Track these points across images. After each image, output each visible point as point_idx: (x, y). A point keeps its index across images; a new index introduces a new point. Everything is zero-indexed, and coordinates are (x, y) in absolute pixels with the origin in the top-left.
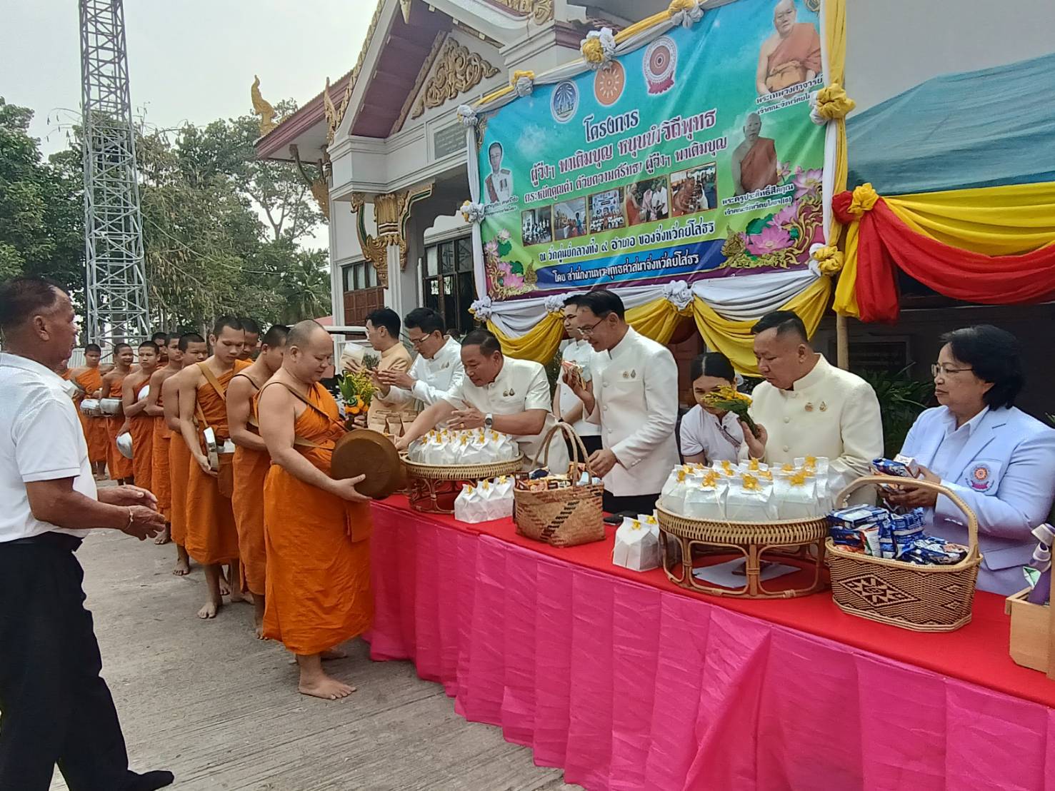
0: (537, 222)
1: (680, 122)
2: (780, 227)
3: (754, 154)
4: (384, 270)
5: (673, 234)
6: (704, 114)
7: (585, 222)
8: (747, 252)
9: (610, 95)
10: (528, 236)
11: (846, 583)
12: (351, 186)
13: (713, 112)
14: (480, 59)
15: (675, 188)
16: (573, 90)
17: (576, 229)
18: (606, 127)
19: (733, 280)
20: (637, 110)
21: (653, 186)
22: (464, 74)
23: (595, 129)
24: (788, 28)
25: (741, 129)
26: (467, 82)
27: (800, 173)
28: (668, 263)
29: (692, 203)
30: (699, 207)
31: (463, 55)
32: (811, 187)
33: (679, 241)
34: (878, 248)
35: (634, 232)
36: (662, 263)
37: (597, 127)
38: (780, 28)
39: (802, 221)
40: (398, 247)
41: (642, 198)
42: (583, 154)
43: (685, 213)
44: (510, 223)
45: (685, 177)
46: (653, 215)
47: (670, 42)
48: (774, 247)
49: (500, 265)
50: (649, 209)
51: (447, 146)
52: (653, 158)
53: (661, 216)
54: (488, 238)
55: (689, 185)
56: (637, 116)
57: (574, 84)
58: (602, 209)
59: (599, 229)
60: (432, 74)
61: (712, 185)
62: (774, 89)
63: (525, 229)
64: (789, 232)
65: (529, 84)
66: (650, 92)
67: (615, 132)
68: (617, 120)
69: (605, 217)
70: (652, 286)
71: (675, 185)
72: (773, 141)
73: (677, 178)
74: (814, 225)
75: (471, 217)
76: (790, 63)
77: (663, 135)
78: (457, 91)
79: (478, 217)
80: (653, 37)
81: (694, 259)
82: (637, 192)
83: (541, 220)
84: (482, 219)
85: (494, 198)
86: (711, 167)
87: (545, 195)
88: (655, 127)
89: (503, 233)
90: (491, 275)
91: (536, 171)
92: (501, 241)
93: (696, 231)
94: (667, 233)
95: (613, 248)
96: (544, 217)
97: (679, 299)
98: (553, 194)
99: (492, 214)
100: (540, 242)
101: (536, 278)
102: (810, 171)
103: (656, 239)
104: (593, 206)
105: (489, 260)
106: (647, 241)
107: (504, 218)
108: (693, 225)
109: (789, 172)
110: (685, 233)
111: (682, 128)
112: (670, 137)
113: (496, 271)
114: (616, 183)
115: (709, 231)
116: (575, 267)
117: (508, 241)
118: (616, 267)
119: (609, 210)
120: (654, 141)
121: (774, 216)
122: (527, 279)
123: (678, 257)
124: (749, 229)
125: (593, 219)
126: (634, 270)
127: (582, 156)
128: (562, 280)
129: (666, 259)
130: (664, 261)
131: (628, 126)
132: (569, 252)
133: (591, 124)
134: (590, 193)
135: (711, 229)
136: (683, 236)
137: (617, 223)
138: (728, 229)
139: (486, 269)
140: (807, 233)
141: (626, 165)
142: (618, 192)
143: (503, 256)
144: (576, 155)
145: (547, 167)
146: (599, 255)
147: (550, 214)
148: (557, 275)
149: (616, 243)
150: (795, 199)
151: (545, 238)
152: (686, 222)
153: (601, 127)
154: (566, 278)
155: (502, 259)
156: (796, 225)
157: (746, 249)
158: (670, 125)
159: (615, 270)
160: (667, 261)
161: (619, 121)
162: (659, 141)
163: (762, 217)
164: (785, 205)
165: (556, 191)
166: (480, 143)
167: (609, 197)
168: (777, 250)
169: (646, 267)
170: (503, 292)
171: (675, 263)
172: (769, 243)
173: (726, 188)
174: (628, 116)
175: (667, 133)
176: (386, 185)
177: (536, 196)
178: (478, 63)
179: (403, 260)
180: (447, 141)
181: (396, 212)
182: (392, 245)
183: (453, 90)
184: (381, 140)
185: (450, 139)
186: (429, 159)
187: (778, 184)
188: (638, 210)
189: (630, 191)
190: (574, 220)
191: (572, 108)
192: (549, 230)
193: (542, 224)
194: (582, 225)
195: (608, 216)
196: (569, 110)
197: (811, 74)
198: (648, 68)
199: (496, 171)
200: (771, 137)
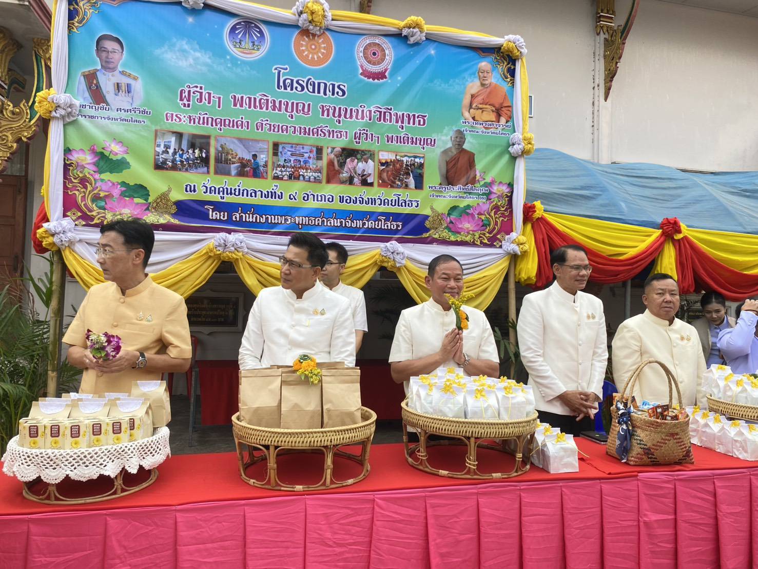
1: (393, 112)
2: (476, 216)
3: (458, 160)
5: (378, 202)
6: (417, 115)
7: (266, 165)
8: (450, 230)
9: (313, 58)
10: (166, 160)
13: (425, 116)
15: (382, 164)
16: (261, 32)
17: (251, 169)
18: (305, 85)
20: (345, 84)
21: (359, 156)
23: (289, 81)
24: (487, 82)
25: (449, 137)
27: (493, 183)
28: (370, 224)
29: (399, 180)
30: (406, 186)
32: (499, 193)
33: (384, 209)
35: (333, 190)
36: (364, 224)
37: (292, 81)
38: (481, 80)
39: (492, 214)
41: (345, 162)
42: (270, 99)
43: (392, 187)
45: (394, 158)
46: (356, 180)
48: (471, 229)
49: (99, 184)
50: (353, 174)
52: (362, 132)
53: (365, 183)
54: (76, 144)
55: (398, 166)
56: (345, 90)
58: (292, 159)
59: (286, 177)
61: (419, 171)
62: (476, 118)
63: (160, 149)
64: (483, 220)
66: (361, 74)
67: (316, 93)
68: (319, 84)
70: (351, 241)
71: (384, 161)
72: (473, 154)
73: (385, 156)
74: (501, 219)
75: (61, 112)
76: (487, 106)
77: (374, 116)
79: (70, 114)
80: (371, 32)
81: (398, 226)
82: (341, 156)
83: (192, 146)
84: (72, 119)
85: (98, 97)
87: (201, 122)
88: (365, 107)
89: (113, 145)
90: (77, 193)
91: (189, 92)
92: (107, 153)
93: (402, 203)
94: (372, 199)
95: (304, 199)
96: (197, 144)
97: (402, 257)
98: (216, 125)
99: (92, 117)
100: (187, 170)
101: (174, 209)
102: (501, 183)
103: (358, 202)
104: (279, 154)
105: (74, 172)
106: (348, 201)
107: (117, 128)
108: (399, 198)
109: (484, 179)
110: (390, 202)
111: (394, 118)
112: (380, 121)
113: (89, 188)
114: (312, 140)
115: (414, 206)
116: (246, 208)
117: (123, 158)
118: (307, 218)
119: (302, 163)
120: (363, 118)
121: (472, 207)
122: (155, 208)
123: (381, 221)
124: (450, 212)
125: (279, 166)
126: (329, 224)
127: (267, 100)
128: (222, 218)
129: (367, 221)
130: (367, 222)
131: (333, 94)
132: (237, 191)
133: (284, 74)
134: (276, 140)
135: (416, 205)
136: (388, 205)
137: (312, 177)
138: (432, 208)
139: (64, 183)
140: (496, 223)
141: (328, 128)
142: (315, 149)
143: (108, 173)
144: (258, 97)
145: (209, 94)
146: (285, 202)
147: (208, 144)
148: (213, 212)
149: (308, 195)
150: (489, 199)
151: (196, 168)
152: (391, 194)
153: (297, 82)
154: (230, 217)
155: (106, 176)
156: (488, 216)
157: (447, 226)
158: (383, 110)
159: (306, 220)
160: (370, 222)
161: (322, 86)
162: (370, 120)
163: (462, 206)
164: (481, 201)
165: (223, 123)
166: (76, 24)
167: (302, 151)
168: (473, 231)
169: (345, 224)
170: (104, 217)
171: (378, 226)
172: (467, 226)
173: (433, 177)
174: (333, 86)
175: (378, 116)
177: (185, 121)
187: (475, 185)
188: (339, 172)
189: (331, 153)
190: (249, 161)
191: (258, 49)
192: (205, 161)
193: (194, 152)
194: (261, 168)
195: (299, 168)
196: (254, 49)
197: (503, 120)
198: (362, 54)
199: (109, 68)
200: (472, 151)
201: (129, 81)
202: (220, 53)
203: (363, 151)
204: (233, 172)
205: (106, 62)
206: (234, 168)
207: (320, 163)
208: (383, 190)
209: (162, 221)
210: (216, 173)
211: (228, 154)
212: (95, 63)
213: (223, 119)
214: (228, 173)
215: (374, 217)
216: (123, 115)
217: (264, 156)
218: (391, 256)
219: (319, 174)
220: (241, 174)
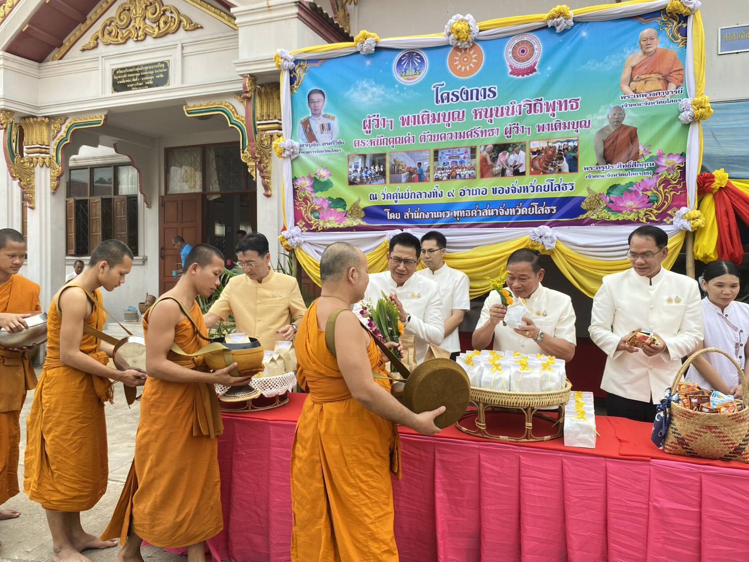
0: (368, 165)
1: (543, 102)
2: (641, 192)
3: (617, 136)
4: (31, 190)
5: (531, 189)
6: (569, 100)
7: (428, 171)
8: (608, 209)
10: (355, 177)
12: (2, 103)
13: (579, 100)
14: (178, 11)
15: (534, 153)
16: (421, 59)
17: (417, 176)
18: (459, 95)
19: (592, 228)
20: (496, 86)
21: (510, 149)
22: (157, 21)
23: (446, 95)
24: (651, 50)
25: (605, 116)
26: (159, 29)
27: (660, 155)
28: (522, 211)
29: (552, 166)
30: (560, 170)
31: (157, 4)
32: (668, 166)
33: (535, 195)
36: (517, 211)
37: (448, 94)
38: (644, 49)
39: (661, 188)
40: (49, 170)
41: (497, 157)
42: (431, 114)
43: (544, 173)
44: (331, 163)
45: (546, 145)
46: (508, 172)
47: (535, 39)
48: (635, 206)
49: (315, 200)
50: (505, 166)
51: (129, 83)
52: (512, 127)
53: (517, 173)
54: (300, 173)
55: (550, 152)
56: (496, 91)
57: (423, 54)
58: (450, 162)
59: (445, 178)
60: (113, 12)
61: (573, 154)
62: (637, 91)
63: (352, 169)
64: (649, 197)
65: (374, 45)
66: (511, 73)
67: (469, 100)
68: (472, 91)
70: (505, 228)
71: (535, 150)
72: (635, 129)
73: (536, 145)
74: (672, 193)
75: (287, 153)
76: (653, 75)
77: (524, 109)
78: (146, 35)
80: (519, 32)
81: (552, 210)
82: (493, 151)
83: (373, 164)
84: (295, 156)
85: (311, 137)
86: (573, 141)
87: (379, 144)
88: (515, 103)
89: (321, 171)
90: (302, 208)
91: (370, 120)
92: (318, 178)
93: (555, 188)
94: (524, 187)
95: (461, 195)
96: (377, 162)
97: (550, 241)
98: (390, 144)
99: (308, 152)
100: (370, 183)
101: (363, 214)
102: (670, 154)
103: (511, 191)
104: (439, 159)
105: (300, 194)
106: (501, 192)
107: (323, 158)
108: (552, 183)
109: (650, 153)
110: (543, 188)
111: (544, 107)
112: (530, 112)
113: (309, 205)
114: (468, 142)
115: (568, 189)
116: (414, 208)
117: (328, 179)
118: (463, 211)
119: (458, 164)
120: (513, 114)
121: (635, 184)
122: (350, 215)
123: (534, 207)
124: (610, 191)
125: (439, 169)
126: (483, 215)
127: (428, 115)
128: (396, 217)
129: (521, 208)
130: (520, 210)
131: (485, 98)
132: (407, 194)
133: (441, 90)
134: (436, 147)
135: (571, 188)
136: (541, 191)
137: (467, 175)
138: (589, 189)
139: (294, 202)
140: (666, 198)
141: (481, 129)
142: (469, 150)
143: (320, 192)
144: (421, 114)
145: (384, 119)
146: (444, 200)
147: (385, 160)
148: (390, 213)
149: (464, 191)
150: (655, 173)
151: (377, 180)
152: (544, 180)
153: (453, 94)
154: (402, 216)
155: (319, 194)
156: (655, 192)
157: (607, 206)
158: (533, 103)
159: (462, 213)
160: (523, 209)
161: (475, 92)
162: (520, 114)
163: (623, 183)
164: (645, 177)
165: (395, 141)
166: (296, 87)
167: (458, 153)
168: (636, 209)
169: (499, 213)
170: (318, 224)
171: (531, 212)
172: (629, 203)
173: (588, 158)
174: (485, 90)
175: (528, 109)
176: (38, 108)
177: (368, 143)
178: (175, 15)
179: (56, 183)
180: (132, 78)
181: (49, 136)
182: (42, 167)
183: (140, 33)
184: (37, 64)
185: (135, 77)
186: (103, 92)
187: (639, 160)
188: (492, 167)
189: (484, 150)
190: (415, 169)
191: (420, 73)
192: (383, 174)
193: (374, 168)
194: (425, 173)
195: (456, 168)
196: (416, 74)
197: (672, 87)
198: (510, 55)
199: (317, 114)
200: (635, 126)
201: (329, 121)
202: (390, 83)
203: (514, 144)
204: (404, 180)
205: (315, 110)
206: (404, 177)
207: (473, 161)
208: (535, 177)
209: (355, 224)
210: (391, 182)
211: (399, 165)
212: (307, 112)
213: (395, 137)
214: (399, 181)
215: (527, 204)
216: (327, 147)
217: (427, 163)
218: (540, 240)
219: (473, 171)
220: (410, 180)
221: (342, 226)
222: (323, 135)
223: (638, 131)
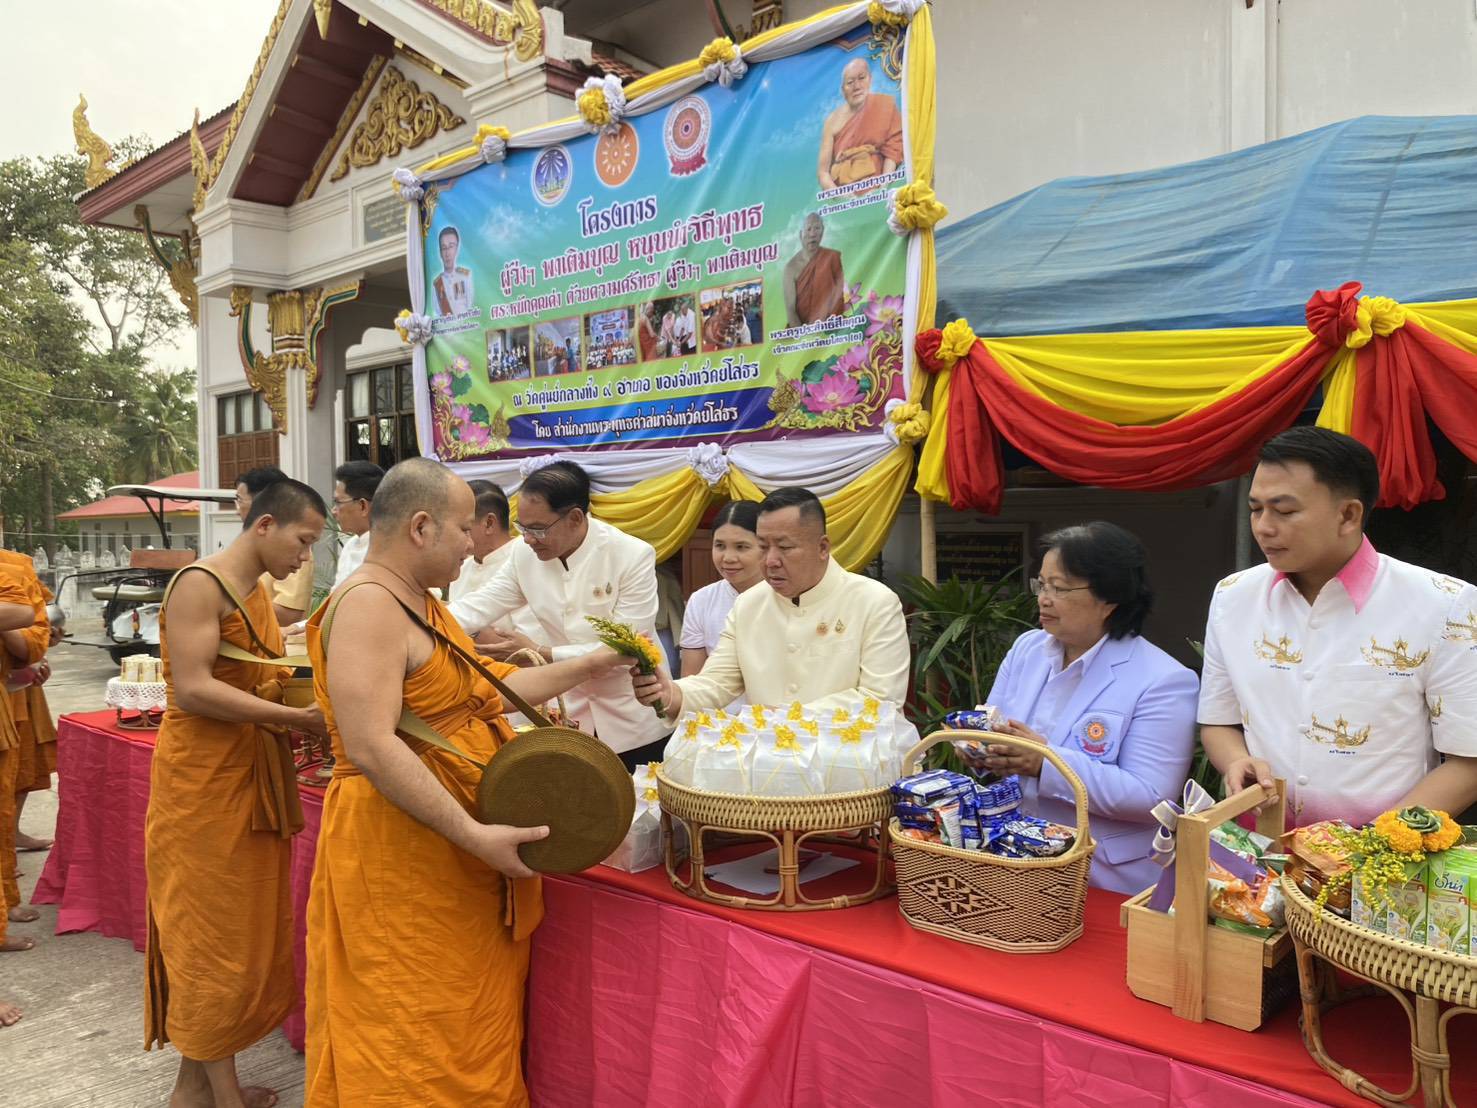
0: (508, 348)
1: (714, 218)
2: (847, 374)
3: (814, 271)
4: (279, 405)
5: (703, 377)
6: (747, 209)
7: (579, 353)
8: (804, 407)
9: (617, 171)
10: (496, 368)
11: (915, 886)
12: (231, 276)
13: (759, 208)
14: (436, 100)
15: (705, 312)
16: (564, 160)
17: (567, 363)
18: (610, 217)
19: (784, 446)
20: (654, 197)
21: (676, 308)
22: (411, 122)
23: (594, 218)
24: (861, 99)
25: (797, 234)
26: (415, 133)
27: (873, 300)
28: (695, 417)
30: (739, 341)
31: (410, 94)
32: (885, 321)
33: (710, 388)
34: (975, 408)
35: (649, 370)
36: (688, 418)
37: (597, 216)
38: (851, 99)
39: (875, 365)
40: (304, 371)
41: (661, 323)
42: (577, 253)
43: (720, 348)
44: (468, 346)
46: (675, 348)
47: (700, 103)
48: (839, 401)
49: (454, 409)
50: (671, 339)
51: (382, 226)
52: (676, 267)
53: (686, 350)
54: (437, 368)
55: (726, 309)
56: (655, 204)
57: (565, 151)
58: (604, 335)
59: (599, 365)
60: (362, 117)
61: (755, 310)
62: (841, 182)
64: (858, 382)
65: (501, 146)
66: (673, 170)
67: (623, 226)
68: (625, 208)
69: (608, 347)
72: (838, 254)
73: (709, 297)
74: (892, 372)
75: (411, 335)
76: (862, 148)
77: (690, 234)
78: (400, 146)
79: (421, 335)
80: (678, 95)
81: (732, 414)
82: (654, 313)
83: (515, 344)
84: (427, 339)
85: (445, 307)
86: (755, 285)
87: (520, 310)
89: (458, 361)
90: (440, 424)
91: (508, 272)
92: (455, 373)
93: (734, 374)
94: (695, 374)
95: (619, 392)
96: (519, 341)
98: (533, 309)
99: (442, 332)
101: (508, 431)
102: (887, 298)
103: (679, 383)
104: (591, 331)
105: (439, 401)
106: (667, 385)
107: (460, 339)
108: (730, 366)
109: (860, 298)
110: (719, 375)
111: (717, 227)
112: (699, 238)
113: (448, 418)
114: (622, 299)
115: (751, 374)
116: (565, 417)
117: (467, 374)
118: (624, 420)
119: (614, 338)
120: (677, 243)
121: (839, 358)
122: (493, 432)
123: (709, 409)
124: (806, 375)
125: (591, 349)
126: (648, 426)
127: (575, 256)
128: (546, 434)
129: (692, 412)
130: (691, 415)
131: (641, 218)
132: (556, 394)
133: (590, 210)
134: (587, 311)
135: (755, 372)
136: (716, 380)
137: (625, 357)
138: (777, 373)
139: (432, 414)
140: (882, 384)
141: (639, 275)
142: (626, 312)
143: (459, 396)
144: (566, 255)
145: (524, 268)
146: (599, 401)
147: (527, 338)
148: (538, 428)
149: (623, 385)
150: (867, 336)
151: (520, 372)
152: (721, 360)
153: (603, 216)
154: (553, 431)
155: (458, 400)
156: (868, 371)
157: (802, 403)
158: (700, 220)
159: (622, 424)
160: (695, 414)
161: (629, 210)
162: (685, 242)
163: (823, 360)
164: (852, 345)
165: (538, 304)
166: (427, 227)
167: (613, 319)
168: (841, 406)
169: (666, 422)
170: (458, 449)
171: (705, 418)
172: (832, 396)
173: (776, 316)
174: (641, 204)
175: (695, 232)
176: (287, 277)
177: (508, 312)
178: (432, 108)
179: (311, 392)
180: (384, 218)
181: (302, 319)
182: (294, 367)
183: (393, 144)
184: (281, 209)
185: (388, 215)
186: (354, 244)
187: (845, 313)
188: (655, 340)
189: (643, 312)
190: (564, 349)
191: (563, 185)
192: (526, 361)
193: (516, 352)
194: (575, 357)
195: (612, 346)
196: (558, 188)
197: (890, 164)
198: (671, 137)
199: (449, 269)
200: (836, 248)
201: (462, 278)
202: (526, 206)
203: (681, 298)
204: (551, 370)
205: (447, 262)
209: (499, 447)
210: (537, 375)
213: (537, 298)
214: (546, 373)
215: (702, 404)
220: (558, 371)
221: (482, 451)
222: (458, 301)
223: (842, 258)
